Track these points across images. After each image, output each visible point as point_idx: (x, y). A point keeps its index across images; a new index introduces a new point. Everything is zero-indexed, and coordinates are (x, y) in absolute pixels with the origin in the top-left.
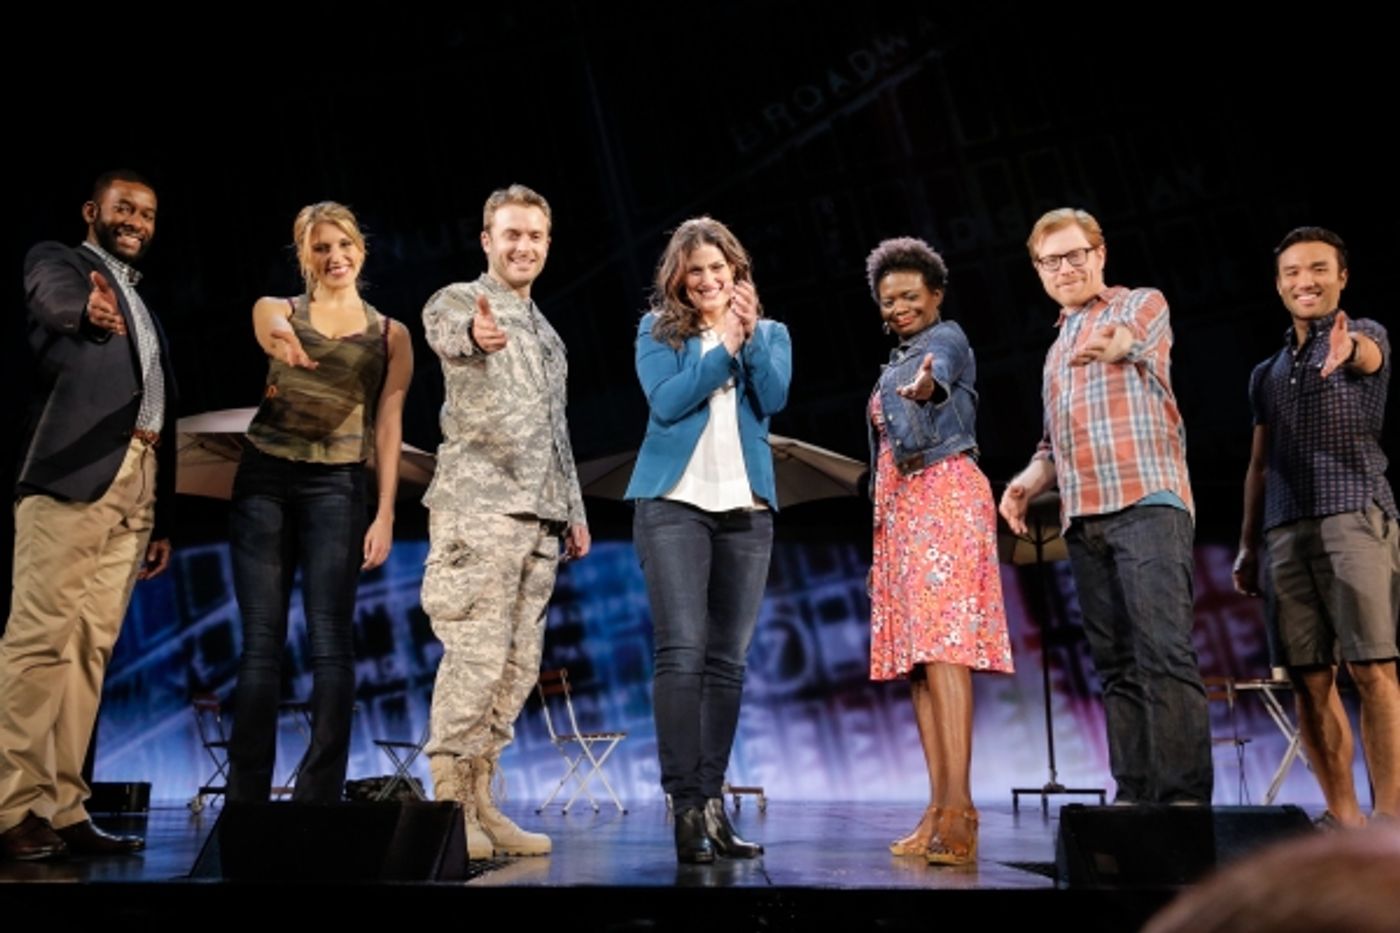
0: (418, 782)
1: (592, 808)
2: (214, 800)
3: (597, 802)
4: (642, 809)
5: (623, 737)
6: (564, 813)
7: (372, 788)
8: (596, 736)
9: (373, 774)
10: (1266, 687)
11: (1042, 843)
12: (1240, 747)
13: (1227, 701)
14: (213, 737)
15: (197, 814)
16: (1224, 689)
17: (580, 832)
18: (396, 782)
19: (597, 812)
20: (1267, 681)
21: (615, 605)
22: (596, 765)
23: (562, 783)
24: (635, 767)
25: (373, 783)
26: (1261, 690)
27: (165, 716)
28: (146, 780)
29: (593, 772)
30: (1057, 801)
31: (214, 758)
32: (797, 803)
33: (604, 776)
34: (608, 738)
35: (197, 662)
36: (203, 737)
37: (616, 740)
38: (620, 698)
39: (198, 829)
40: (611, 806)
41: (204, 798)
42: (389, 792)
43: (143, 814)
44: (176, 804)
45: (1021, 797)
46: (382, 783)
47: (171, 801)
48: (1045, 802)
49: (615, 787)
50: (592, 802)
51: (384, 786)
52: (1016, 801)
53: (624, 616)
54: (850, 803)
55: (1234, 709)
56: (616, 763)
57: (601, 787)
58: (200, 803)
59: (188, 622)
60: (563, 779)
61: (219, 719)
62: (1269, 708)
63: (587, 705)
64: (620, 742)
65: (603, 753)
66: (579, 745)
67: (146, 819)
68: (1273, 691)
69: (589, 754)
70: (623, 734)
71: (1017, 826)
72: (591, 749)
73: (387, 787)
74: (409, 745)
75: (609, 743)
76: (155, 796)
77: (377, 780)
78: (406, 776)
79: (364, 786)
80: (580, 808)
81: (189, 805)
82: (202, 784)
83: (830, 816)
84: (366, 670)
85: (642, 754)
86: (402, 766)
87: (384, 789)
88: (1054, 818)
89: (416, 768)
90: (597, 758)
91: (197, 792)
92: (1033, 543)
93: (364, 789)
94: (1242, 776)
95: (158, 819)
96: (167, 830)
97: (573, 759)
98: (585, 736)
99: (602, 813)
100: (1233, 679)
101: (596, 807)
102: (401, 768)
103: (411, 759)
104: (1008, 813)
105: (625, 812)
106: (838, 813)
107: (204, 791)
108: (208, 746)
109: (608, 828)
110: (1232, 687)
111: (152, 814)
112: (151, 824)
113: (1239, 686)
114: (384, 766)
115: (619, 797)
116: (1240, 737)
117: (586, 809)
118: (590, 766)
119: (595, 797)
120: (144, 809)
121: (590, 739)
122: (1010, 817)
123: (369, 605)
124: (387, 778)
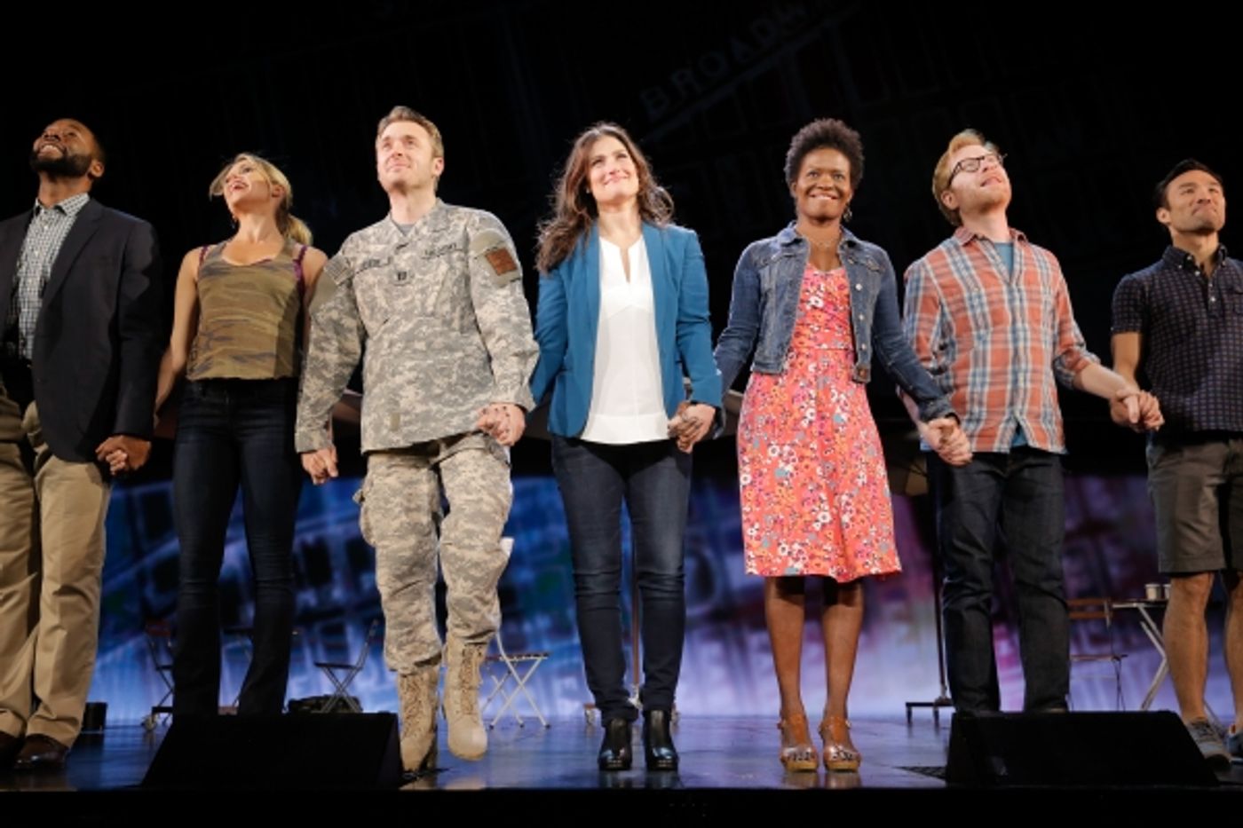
0: (356, 700)
1: (517, 723)
2: (166, 719)
3: (522, 718)
4: (564, 723)
5: (546, 658)
6: (492, 727)
7: (313, 707)
8: (520, 656)
9: (314, 693)
10: (1141, 607)
11: (933, 749)
12: (1118, 662)
13: (1104, 620)
14: (165, 660)
15: (150, 731)
16: (1101, 608)
17: (507, 744)
18: (337, 700)
19: (522, 726)
20: (1142, 600)
21: (536, 536)
22: (521, 683)
23: (489, 700)
24: (557, 685)
25: (314, 702)
26: (1136, 609)
27: (121, 642)
28: (102, 700)
29: (518, 689)
30: (947, 713)
31: (165, 679)
32: (707, 718)
33: (529, 694)
34: (532, 658)
35: (150, 592)
36: (154, 660)
37: (539, 659)
38: (543, 622)
39: (151, 744)
40: (536, 721)
41: (157, 716)
42: (329, 709)
43: (99, 732)
44: (131, 723)
45: (915, 710)
46: (322, 702)
47: (126, 720)
48: (936, 714)
49: (538, 703)
50: (517, 717)
51: (324, 704)
52: (909, 714)
53: (546, 546)
54: (756, 717)
55: (1110, 627)
56: (539, 682)
57: (526, 704)
58: (153, 721)
59: (139, 554)
60: (490, 696)
61: (170, 644)
62: (1144, 626)
63: (512, 628)
64: (543, 661)
65: (527, 671)
66: (504, 664)
67: (102, 737)
68: (1146, 609)
69: (514, 673)
70: (546, 655)
71: (910, 734)
72: (516, 669)
73: (327, 705)
74: (346, 667)
75: (533, 662)
76: (111, 716)
77: (318, 699)
78: (345, 695)
79: (306, 705)
80: (507, 724)
81: (143, 725)
82: (156, 704)
83: (738, 728)
84: (308, 598)
85: (563, 673)
86: (341, 686)
87: (324, 708)
88: (944, 728)
89: (353, 688)
90: (522, 677)
91: (150, 712)
92: (925, 475)
93: (306, 708)
94: (1119, 689)
95: (114, 736)
96: (123, 745)
97: (499, 679)
98: (510, 656)
99: (526, 727)
100: (1109, 600)
101: (521, 722)
102: (340, 688)
103: (350, 679)
104: (901, 724)
105: (548, 727)
106: (745, 726)
107: (157, 710)
108: (159, 668)
109: (532, 740)
110: (1110, 607)
111: (108, 732)
112: (107, 740)
113: (1116, 606)
114: (324, 686)
115: (543, 713)
116: (1117, 654)
117: (511, 724)
118: (515, 684)
119: (520, 713)
120: (101, 728)
121: (515, 659)
122: (904, 729)
123: (310, 538)
124: (327, 698)
